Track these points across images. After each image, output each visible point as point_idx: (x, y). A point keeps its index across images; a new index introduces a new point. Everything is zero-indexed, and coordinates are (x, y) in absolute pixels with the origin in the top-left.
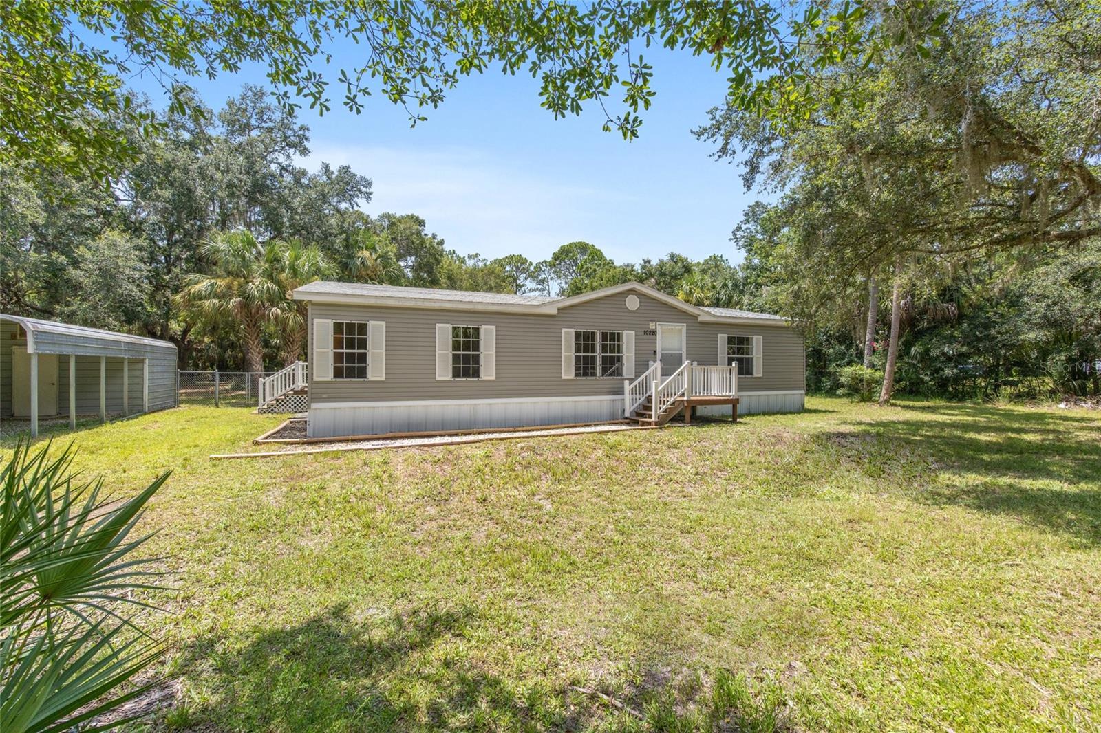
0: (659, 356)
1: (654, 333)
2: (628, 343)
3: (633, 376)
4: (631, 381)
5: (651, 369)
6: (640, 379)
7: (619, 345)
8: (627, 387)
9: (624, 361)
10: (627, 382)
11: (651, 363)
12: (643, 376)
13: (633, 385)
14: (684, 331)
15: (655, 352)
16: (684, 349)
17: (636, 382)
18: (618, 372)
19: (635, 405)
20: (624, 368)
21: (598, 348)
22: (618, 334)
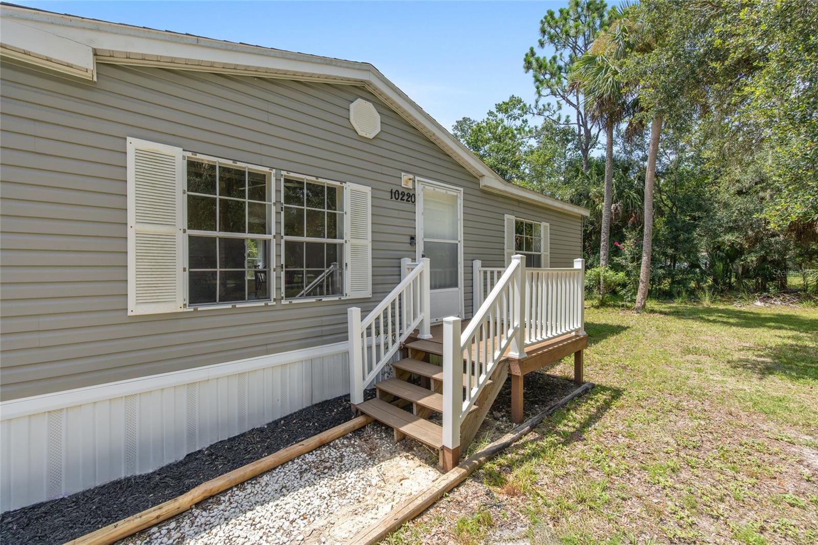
0: (420, 247)
1: (409, 197)
2: (355, 213)
3: (368, 293)
4: (366, 305)
5: (408, 279)
6: (386, 302)
7: (333, 217)
8: (356, 321)
9: (348, 257)
10: (354, 312)
11: (406, 262)
12: (393, 295)
13: (371, 318)
14: (460, 202)
15: (413, 238)
16: (461, 237)
17: (378, 311)
18: (332, 286)
19: (377, 369)
20: (348, 275)
21: (275, 218)
22: (332, 191)
